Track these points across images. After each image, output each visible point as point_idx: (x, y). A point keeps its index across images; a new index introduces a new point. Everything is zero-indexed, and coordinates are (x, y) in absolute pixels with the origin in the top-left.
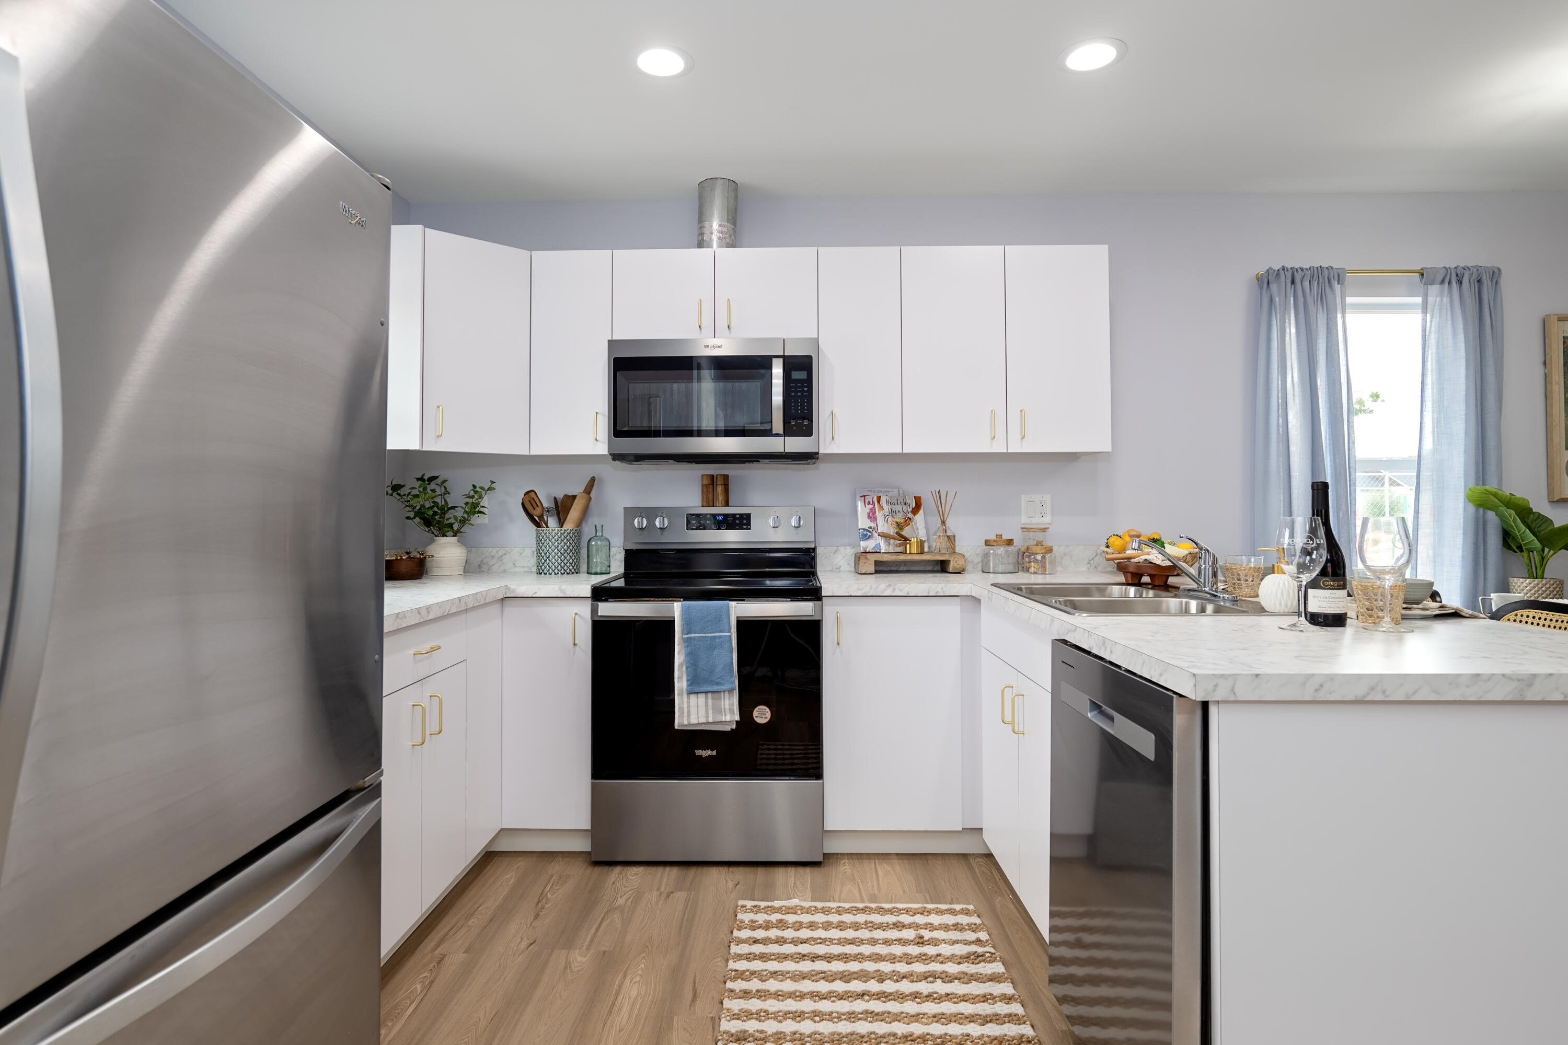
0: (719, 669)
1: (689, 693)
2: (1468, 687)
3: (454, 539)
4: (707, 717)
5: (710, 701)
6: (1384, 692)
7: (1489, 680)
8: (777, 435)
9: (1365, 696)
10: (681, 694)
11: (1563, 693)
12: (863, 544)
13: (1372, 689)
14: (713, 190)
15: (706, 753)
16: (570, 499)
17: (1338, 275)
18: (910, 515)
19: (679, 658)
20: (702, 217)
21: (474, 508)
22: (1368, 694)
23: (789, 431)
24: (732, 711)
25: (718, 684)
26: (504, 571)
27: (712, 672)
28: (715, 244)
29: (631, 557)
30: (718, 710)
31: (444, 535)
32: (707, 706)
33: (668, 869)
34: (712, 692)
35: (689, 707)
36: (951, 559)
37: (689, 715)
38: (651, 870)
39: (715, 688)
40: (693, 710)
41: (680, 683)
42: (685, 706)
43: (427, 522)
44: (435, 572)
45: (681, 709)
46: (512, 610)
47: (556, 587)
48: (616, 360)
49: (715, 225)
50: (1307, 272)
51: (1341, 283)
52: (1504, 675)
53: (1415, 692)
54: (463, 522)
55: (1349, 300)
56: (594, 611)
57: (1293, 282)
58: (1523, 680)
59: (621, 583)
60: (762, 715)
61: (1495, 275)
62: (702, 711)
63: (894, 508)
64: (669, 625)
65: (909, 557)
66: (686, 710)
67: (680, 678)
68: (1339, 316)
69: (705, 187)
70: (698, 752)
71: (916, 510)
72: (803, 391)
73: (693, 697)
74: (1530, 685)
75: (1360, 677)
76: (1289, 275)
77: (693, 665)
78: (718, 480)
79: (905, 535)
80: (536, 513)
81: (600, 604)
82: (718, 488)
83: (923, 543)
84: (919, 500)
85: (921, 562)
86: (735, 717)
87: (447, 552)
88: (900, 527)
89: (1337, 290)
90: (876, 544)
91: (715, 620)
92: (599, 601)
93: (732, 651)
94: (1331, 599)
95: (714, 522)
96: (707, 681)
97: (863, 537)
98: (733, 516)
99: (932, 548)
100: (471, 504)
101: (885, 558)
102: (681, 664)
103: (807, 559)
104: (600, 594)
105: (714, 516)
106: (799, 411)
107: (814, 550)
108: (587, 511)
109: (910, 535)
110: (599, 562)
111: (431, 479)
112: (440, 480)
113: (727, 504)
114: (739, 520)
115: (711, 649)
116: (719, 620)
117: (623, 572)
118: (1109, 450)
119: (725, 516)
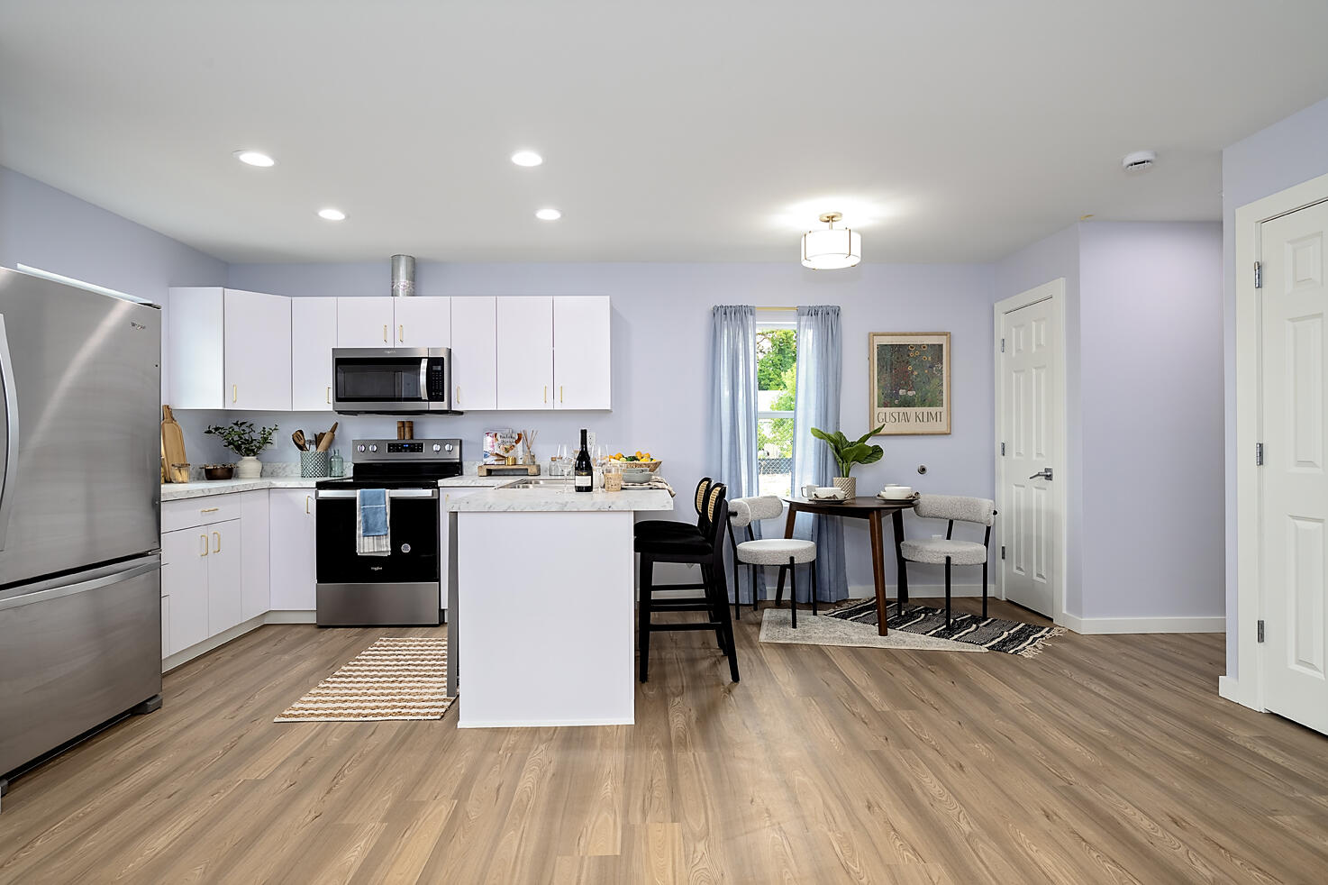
0: (379, 524)
1: (364, 536)
3: (254, 458)
4: (374, 549)
5: (375, 540)
8: (425, 400)
10: (359, 537)
12: (485, 460)
14: (398, 261)
15: (377, 568)
16: (323, 435)
17: (754, 310)
18: (514, 444)
19: (359, 518)
20: (393, 276)
21: (265, 441)
23: (431, 398)
24: (387, 546)
25: (380, 532)
26: (286, 476)
27: (376, 526)
28: (401, 295)
29: (357, 468)
30: (379, 545)
31: (248, 455)
32: (374, 543)
34: (377, 536)
35: (363, 543)
36: (528, 468)
37: (364, 548)
39: (377, 534)
40: (366, 545)
41: (359, 532)
42: (361, 543)
43: (238, 448)
44: (241, 475)
45: (359, 545)
46: (274, 494)
48: (337, 358)
49: (403, 281)
54: (259, 448)
56: (317, 494)
57: (725, 314)
60: (406, 548)
61: (837, 312)
62: (371, 546)
63: (506, 440)
64: (353, 501)
65: (509, 467)
66: (361, 545)
67: (359, 528)
69: (396, 256)
70: (373, 568)
71: (517, 442)
72: (439, 377)
73: (366, 538)
76: (723, 310)
77: (366, 522)
78: (407, 425)
79: (506, 455)
80: (301, 443)
81: (320, 491)
82: (407, 429)
83: (515, 459)
84: (520, 436)
85: (513, 470)
86: (390, 549)
87: (249, 465)
88: (507, 450)
89: (750, 318)
90: (491, 460)
91: (378, 498)
92: (320, 489)
93: (386, 514)
94: (584, 481)
95: (403, 447)
96: (373, 530)
97: (486, 456)
98: (414, 444)
99: (520, 462)
100: (265, 438)
101: (492, 467)
102: (360, 522)
103: (454, 469)
104: (320, 486)
105: (403, 444)
106: (437, 388)
107: (461, 463)
108: (331, 442)
109: (510, 455)
110: (336, 470)
111: (242, 424)
112: (248, 424)
113: (412, 438)
114: (417, 447)
115: (375, 513)
116: (379, 498)
117: (352, 475)
118: (609, 408)
119: (409, 444)
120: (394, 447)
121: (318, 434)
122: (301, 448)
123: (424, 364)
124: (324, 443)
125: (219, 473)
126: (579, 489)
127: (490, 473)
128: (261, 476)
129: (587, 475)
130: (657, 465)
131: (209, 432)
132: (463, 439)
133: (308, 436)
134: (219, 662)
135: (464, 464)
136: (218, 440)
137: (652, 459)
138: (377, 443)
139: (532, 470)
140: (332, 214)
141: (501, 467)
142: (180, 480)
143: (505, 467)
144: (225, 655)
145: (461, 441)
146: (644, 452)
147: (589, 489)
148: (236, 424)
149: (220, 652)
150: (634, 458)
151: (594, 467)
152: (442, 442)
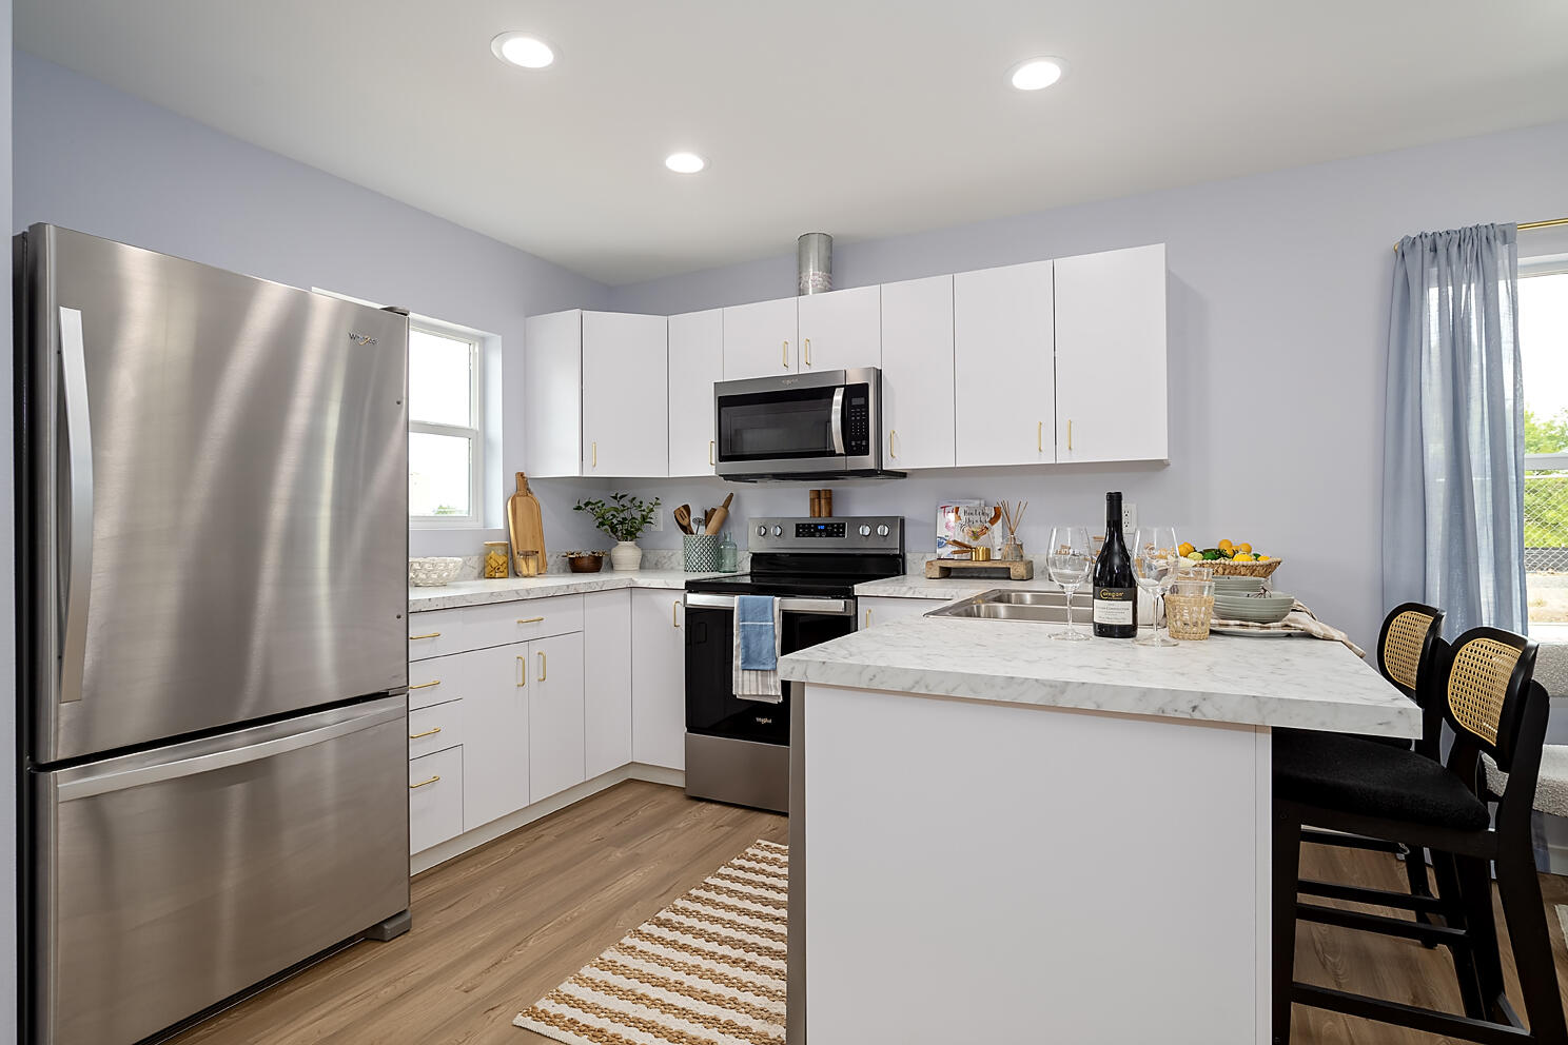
0: (764, 652)
1: (743, 670)
2: (1002, 688)
3: (633, 543)
4: (758, 690)
5: (760, 678)
6: (927, 687)
7: (1022, 683)
8: (841, 455)
9: (911, 689)
10: (737, 670)
11: (1095, 702)
12: (939, 551)
13: (917, 682)
15: (764, 721)
16: (714, 511)
17: (1504, 233)
18: (988, 525)
19: (736, 641)
20: (801, 268)
21: (645, 520)
22: (914, 687)
23: (849, 451)
24: (777, 688)
25: (764, 664)
27: (760, 654)
28: (811, 293)
29: (757, 559)
30: (766, 686)
31: (625, 540)
32: (757, 681)
33: (731, 809)
34: (762, 671)
35: (743, 681)
36: (1011, 567)
37: (743, 688)
38: (725, 808)
39: (761, 667)
40: (746, 683)
41: (737, 662)
42: (740, 679)
43: (614, 530)
44: (616, 567)
45: (737, 682)
46: (638, 597)
47: (663, 581)
48: (720, 398)
49: (813, 275)
50: (1454, 235)
51: (1508, 240)
52: (1037, 680)
53: (953, 690)
54: (639, 530)
55: (1521, 261)
56: (686, 601)
57: (1435, 250)
58: (1056, 687)
59: (748, 580)
62: (754, 685)
63: (971, 518)
65: (978, 565)
66: (740, 683)
67: (737, 657)
68: (1502, 285)
69: (804, 239)
70: (758, 719)
71: (993, 521)
72: (862, 415)
73: (746, 673)
74: (1063, 692)
75: (906, 671)
76: (1428, 243)
77: (746, 647)
78: (823, 495)
79: (973, 544)
80: (685, 523)
81: (689, 595)
82: (823, 502)
83: (988, 551)
84: (997, 510)
85: (986, 569)
86: (780, 693)
87: (626, 552)
88: (976, 536)
89: (1502, 251)
90: (946, 552)
91: (763, 612)
92: (690, 592)
93: (775, 638)
94: (1113, 611)
95: (817, 530)
96: (757, 661)
97: (940, 545)
98: (832, 525)
99: (997, 556)
100: (643, 516)
101: (950, 564)
102: (738, 646)
103: (891, 565)
104: (693, 587)
105: (816, 525)
106: (857, 436)
107: (902, 557)
108: (724, 521)
109: (980, 544)
110: (728, 563)
111: (622, 497)
112: (630, 497)
113: (830, 514)
114: (835, 530)
115: (760, 634)
116: (765, 612)
117: (749, 570)
118: (1164, 457)
119: (826, 525)
120: (803, 530)
121: (709, 509)
122: (686, 529)
123: (838, 397)
124: (713, 523)
125: (586, 563)
126: (1104, 631)
127: (947, 573)
128: (641, 568)
129: (1124, 599)
130: (1270, 568)
131: (579, 508)
132: (906, 517)
133: (697, 513)
134: (538, 843)
135: (909, 556)
136: (588, 519)
137: (1257, 556)
138: (781, 523)
139: (1018, 569)
140: (685, 162)
141: (964, 564)
142: (525, 572)
143: (970, 564)
144: (550, 833)
145: (902, 521)
146: (1237, 542)
147: (1127, 632)
148: (615, 498)
149: (543, 827)
150: (1219, 554)
151: (1140, 580)
152: (874, 522)
